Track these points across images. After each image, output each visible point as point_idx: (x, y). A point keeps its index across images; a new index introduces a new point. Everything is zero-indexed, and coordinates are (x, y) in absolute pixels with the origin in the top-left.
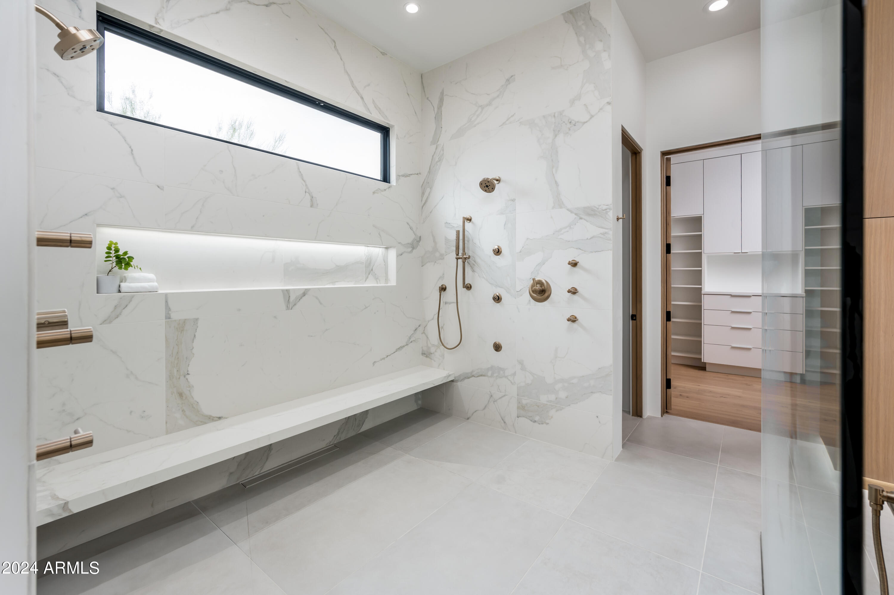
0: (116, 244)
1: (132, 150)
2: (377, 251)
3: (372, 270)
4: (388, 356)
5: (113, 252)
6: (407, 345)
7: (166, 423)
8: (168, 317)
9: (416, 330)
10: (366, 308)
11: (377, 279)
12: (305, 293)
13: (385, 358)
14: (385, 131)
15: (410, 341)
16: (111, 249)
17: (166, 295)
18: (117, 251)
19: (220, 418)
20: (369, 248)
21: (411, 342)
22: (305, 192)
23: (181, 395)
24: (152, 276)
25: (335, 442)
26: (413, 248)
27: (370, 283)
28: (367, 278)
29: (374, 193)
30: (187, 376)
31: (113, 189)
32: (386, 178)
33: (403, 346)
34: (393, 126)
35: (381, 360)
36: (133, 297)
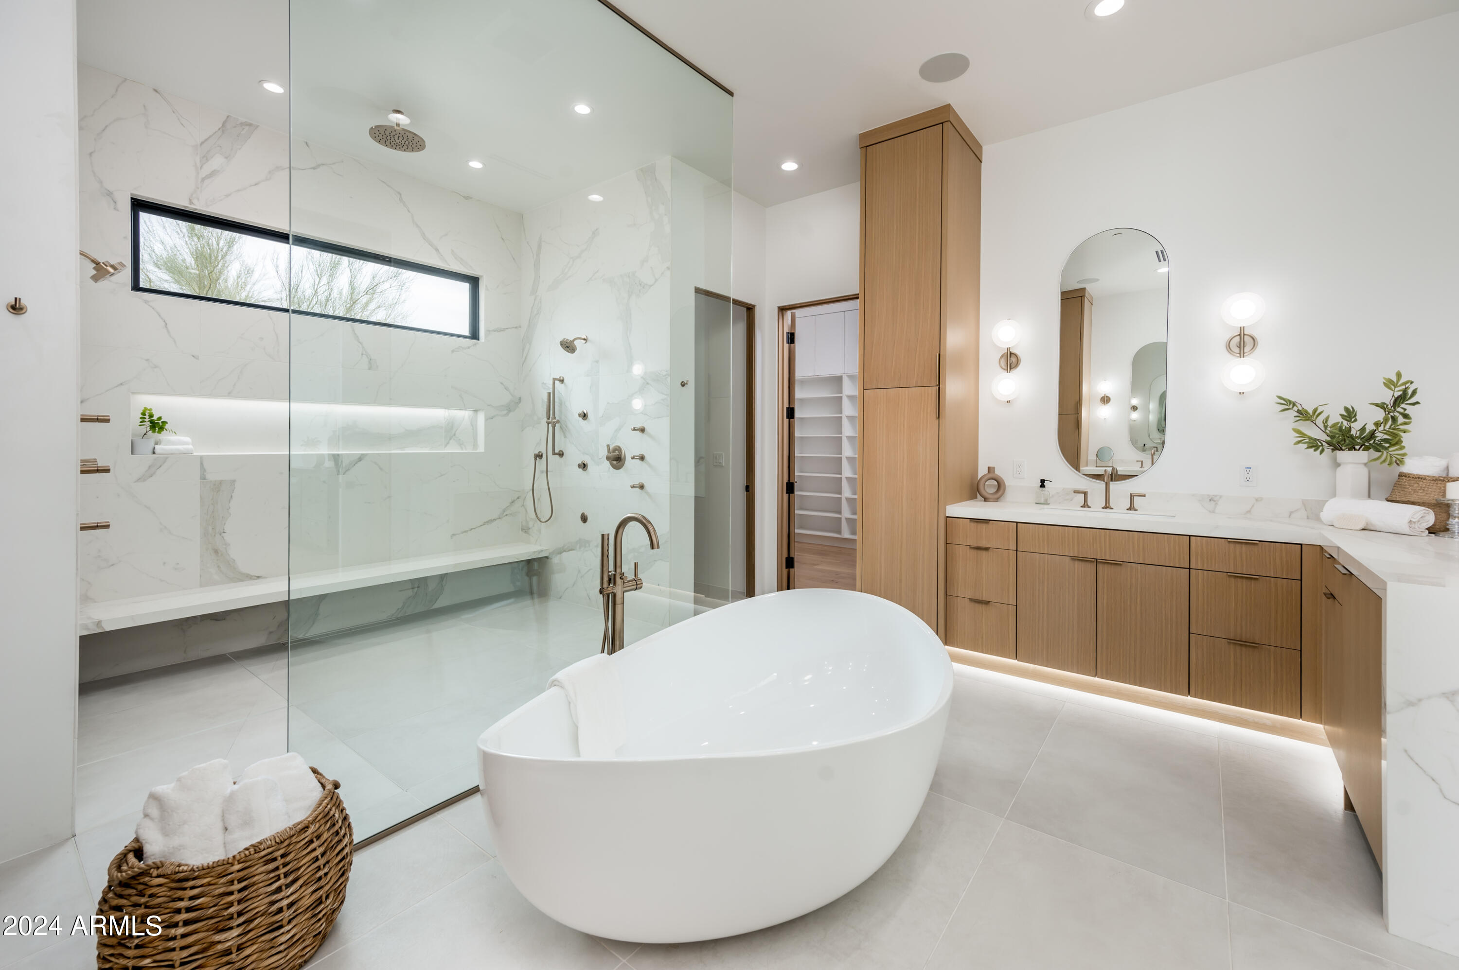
0: (151, 410)
1: (166, 324)
2: (462, 415)
3: (455, 435)
4: (471, 529)
5: (147, 417)
6: (500, 518)
7: (200, 576)
8: (203, 477)
9: (513, 502)
10: (442, 475)
11: (461, 444)
12: (361, 458)
13: (468, 531)
14: (474, 282)
15: (504, 514)
16: (145, 415)
17: (201, 457)
18: (151, 416)
19: (258, 577)
20: (450, 411)
21: (506, 515)
22: (362, 354)
23: (216, 551)
24: (187, 439)
25: (399, 616)
26: (510, 411)
27: (453, 449)
28: (448, 443)
29: (453, 351)
30: (223, 535)
31: (147, 360)
32: (474, 335)
33: (494, 520)
34: (482, 276)
35: (462, 533)
36: (167, 458)
